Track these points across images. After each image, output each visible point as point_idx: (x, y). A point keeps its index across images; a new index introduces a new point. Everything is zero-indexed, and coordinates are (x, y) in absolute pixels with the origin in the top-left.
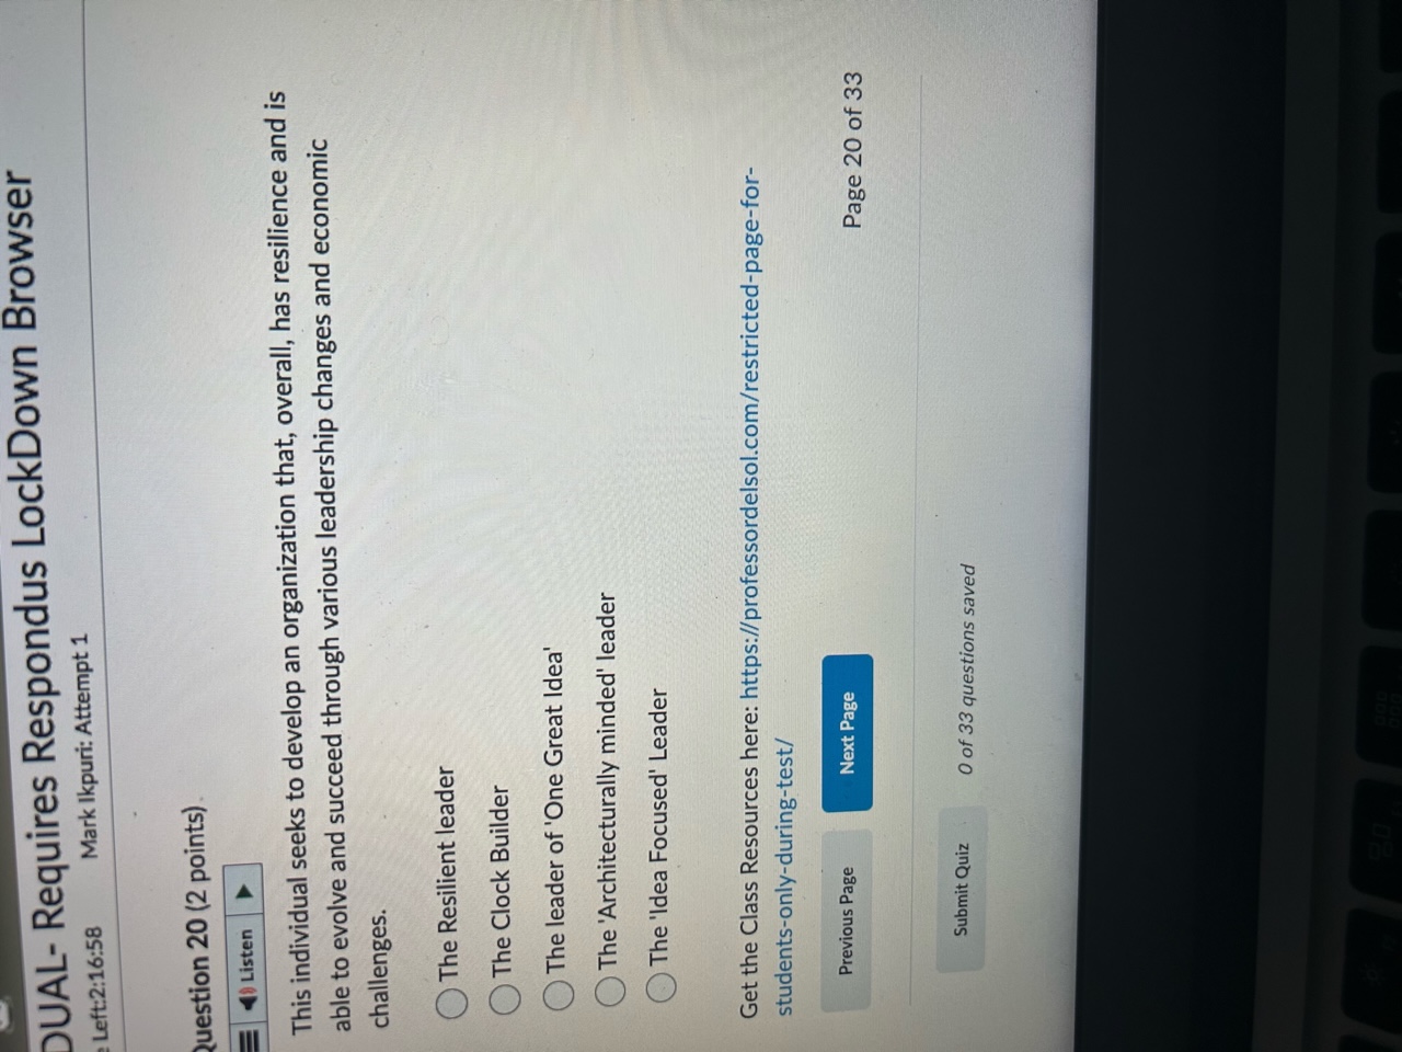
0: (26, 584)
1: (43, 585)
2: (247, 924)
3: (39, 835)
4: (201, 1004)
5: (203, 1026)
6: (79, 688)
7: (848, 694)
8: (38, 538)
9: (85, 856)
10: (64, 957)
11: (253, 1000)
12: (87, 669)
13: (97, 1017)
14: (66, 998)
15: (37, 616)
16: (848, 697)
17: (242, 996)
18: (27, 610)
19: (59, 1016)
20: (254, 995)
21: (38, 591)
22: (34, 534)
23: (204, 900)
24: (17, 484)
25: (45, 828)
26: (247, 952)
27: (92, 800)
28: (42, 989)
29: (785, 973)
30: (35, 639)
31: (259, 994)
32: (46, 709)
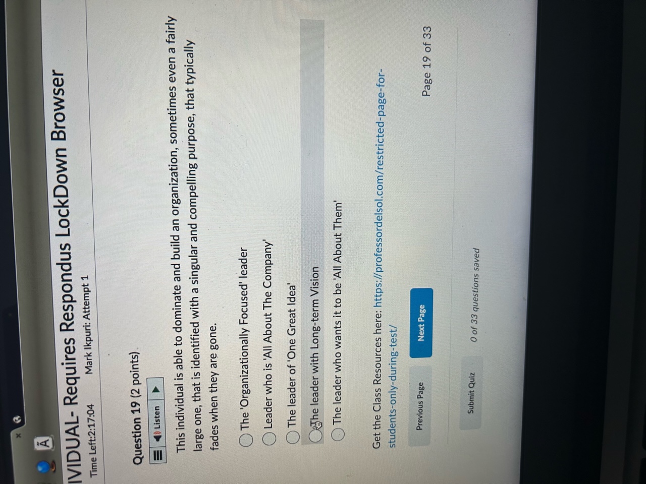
0: (61, 253)
1: (69, 254)
2: (157, 403)
3: (66, 364)
4: (137, 438)
5: (138, 448)
6: (85, 300)
7: (422, 305)
8: (67, 233)
9: (87, 373)
10: (77, 417)
11: (160, 437)
12: (88, 291)
13: (91, 444)
14: (78, 436)
15: (66, 267)
16: (422, 307)
17: (155, 435)
18: (62, 264)
19: (75, 443)
20: (160, 435)
21: (67, 256)
22: (65, 231)
23: (139, 393)
24: (58, 209)
25: (70, 360)
26: (157, 416)
27: (90, 348)
28: (67, 432)
29: (392, 429)
30: (65, 277)
31: (163, 434)
32: (70, 308)
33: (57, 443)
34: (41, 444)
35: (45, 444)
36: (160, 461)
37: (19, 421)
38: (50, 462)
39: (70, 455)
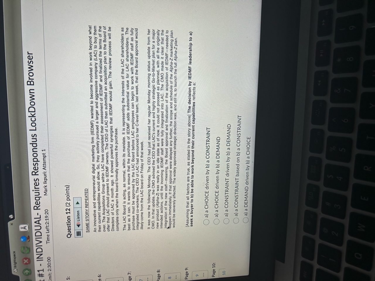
0: (32, 139)
2: (78, 209)
4: (69, 226)
5: (69, 230)
6: (44, 160)
9: (45, 195)
10: (40, 216)
12: (45, 156)
13: (47, 228)
14: (41, 224)
15: (35, 145)
17: (77, 224)
19: (39, 228)
20: (80, 224)
21: (35, 140)
22: (34, 128)
24: (30, 118)
25: (36, 189)
26: (78, 215)
27: (46, 183)
28: (35, 222)
30: (34, 150)
33: (30, 227)
34: (22, 228)
35: (25, 228)
36: (79, 236)
37: (12, 217)
38: (27, 237)
39: (37, 233)
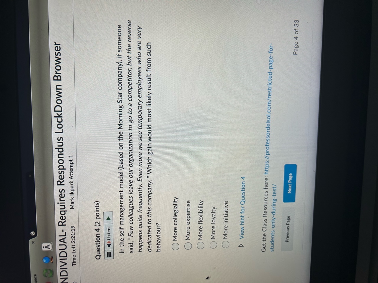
0: (58, 143)
2: (109, 226)
6: (70, 168)
8: (61, 131)
9: (71, 208)
10: (66, 233)
12: (72, 163)
13: (73, 248)
14: (66, 243)
15: (61, 150)
17: (108, 243)
18: (58, 149)
19: (64, 247)
21: (61, 144)
24: (57, 118)
25: (62, 202)
26: (109, 233)
27: (73, 195)
28: (60, 241)
30: (60, 156)
31: (112, 243)
32: (63, 173)
33: (54, 246)
34: (45, 247)
35: (47, 247)
36: (110, 258)
37: (34, 234)
38: (50, 257)
39: (61, 253)
